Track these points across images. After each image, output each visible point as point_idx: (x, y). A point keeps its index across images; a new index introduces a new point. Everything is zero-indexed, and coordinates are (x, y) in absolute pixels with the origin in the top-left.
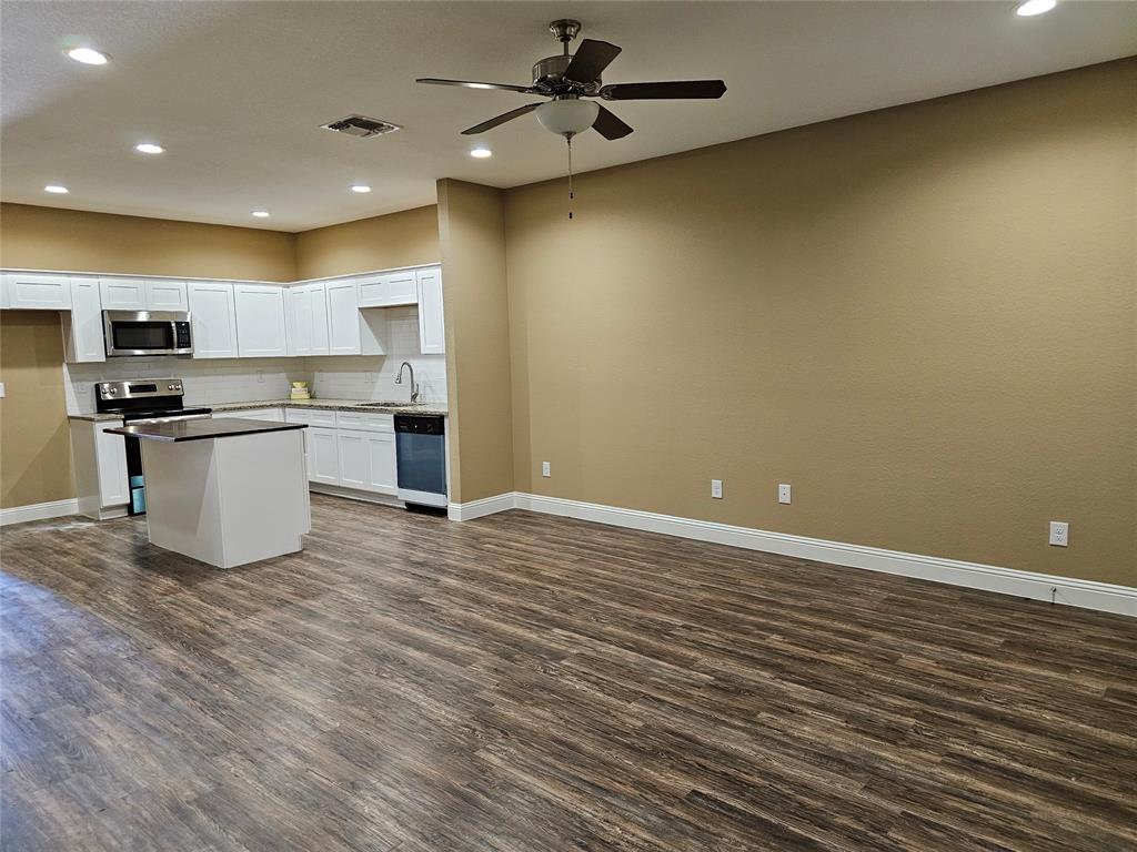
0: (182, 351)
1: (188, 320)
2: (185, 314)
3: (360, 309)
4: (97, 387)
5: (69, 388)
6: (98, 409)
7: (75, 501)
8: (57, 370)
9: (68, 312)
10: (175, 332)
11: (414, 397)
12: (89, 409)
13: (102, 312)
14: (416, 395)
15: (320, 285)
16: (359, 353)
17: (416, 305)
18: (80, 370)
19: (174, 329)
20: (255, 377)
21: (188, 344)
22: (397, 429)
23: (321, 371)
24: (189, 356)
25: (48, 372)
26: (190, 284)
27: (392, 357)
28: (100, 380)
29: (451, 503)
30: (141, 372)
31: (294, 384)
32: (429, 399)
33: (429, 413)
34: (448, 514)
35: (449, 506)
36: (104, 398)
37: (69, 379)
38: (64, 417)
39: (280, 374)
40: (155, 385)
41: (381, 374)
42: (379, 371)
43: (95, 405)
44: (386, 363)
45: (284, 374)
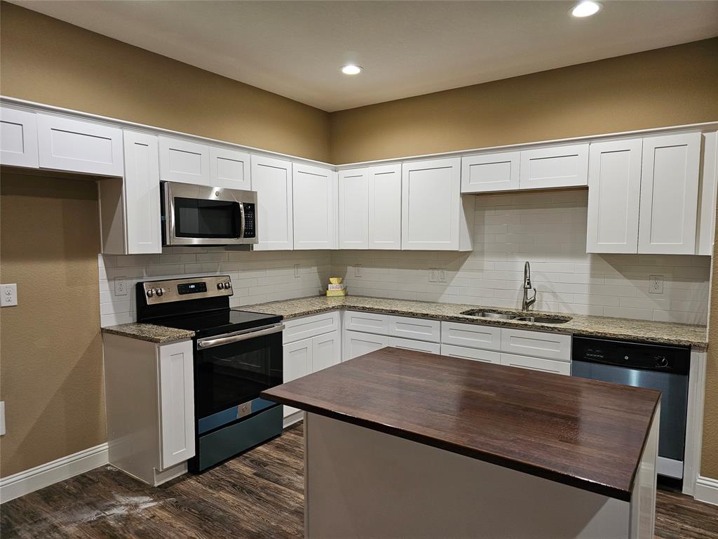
0: (247, 240)
1: (254, 202)
2: (251, 194)
3: (464, 196)
4: (139, 287)
5: (104, 287)
7: (104, 447)
8: (88, 265)
10: (243, 215)
11: (527, 305)
12: (129, 315)
13: (162, 184)
14: (533, 301)
16: (456, 249)
18: (120, 262)
19: (243, 212)
21: (251, 232)
22: (578, 357)
25: (78, 267)
26: (255, 157)
27: (482, 253)
28: (142, 277)
29: (702, 477)
30: (187, 266)
31: (331, 279)
32: (549, 308)
33: (662, 341)
34: (683, 487)
35: (698, 481)
36: (149, 302)
37: (105, 277)
38: (97, 331)
39: (313, 268)
40: (205, 283)
41: (460, 274)
42: (457, 269)
43: (135, 312)
44: (469, 261)
45: (316, 268)
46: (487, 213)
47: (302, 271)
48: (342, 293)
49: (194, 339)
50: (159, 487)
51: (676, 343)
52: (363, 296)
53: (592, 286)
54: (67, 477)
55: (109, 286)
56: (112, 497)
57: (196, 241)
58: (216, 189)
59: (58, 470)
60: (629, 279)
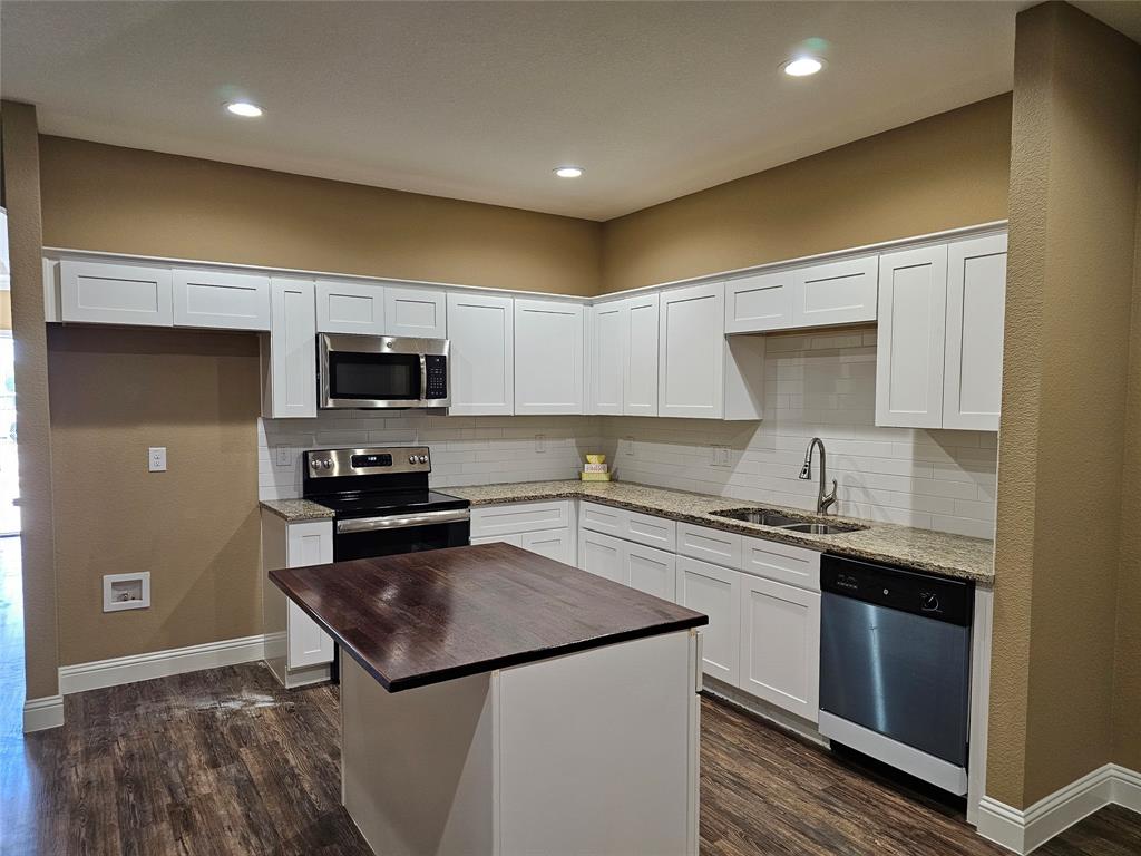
0: (434, 403)
1: (446, 353)
2: (440, 343)
3: (730, 338)
4: (305, 455)
5: (264, 456)
6: (305, 491)
7: (260, 638)
8: (246, 430)
9: (267, 334)
10: (424, 371)
11: (823, 505)
12: (294, 488)
13: (317, 335)
14: (831, 501)
15: (652, 298)
16: (719, 417)
17: (872, 326)
18: (281, 429)
19: (424, 367)
20: (532, 444)
21: (441, 392)
22: (828, 584)
23: (629, 438)
24: (442, 411)
25: (234, 431)
26: (451, 295)
27: (773, 424)
28: (311, 446)
29: (987, 798)
30: (371, 434)
31: (589, 457)
32: (858, 513)
33: (931, 569)
34: (968, 811)
35: (982, 802)
36: (313, 475)
37: (265, 443)
38: (254, 505)
39: (568, 440)
40: (390, 456)
41: (747, 454)
42: (743, 447)
43: (302, 487)
44: (759, 435)
45: (574, 441)
46: (780, 362)
47: (549, 444)
48: (605, 478)
49: (335, 520)
50: (290, 689)
51: (949, 574)
52: (634, 484)
53: (915, 477)
54: (215, 665)
55: (271, 454)
56: (240, 691)
57: (381, 404)
58: (387, 340)
59: (205, 655)
60: (966, 470)
